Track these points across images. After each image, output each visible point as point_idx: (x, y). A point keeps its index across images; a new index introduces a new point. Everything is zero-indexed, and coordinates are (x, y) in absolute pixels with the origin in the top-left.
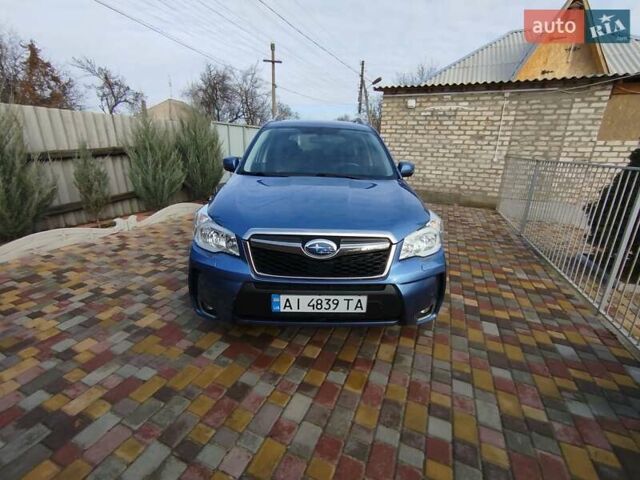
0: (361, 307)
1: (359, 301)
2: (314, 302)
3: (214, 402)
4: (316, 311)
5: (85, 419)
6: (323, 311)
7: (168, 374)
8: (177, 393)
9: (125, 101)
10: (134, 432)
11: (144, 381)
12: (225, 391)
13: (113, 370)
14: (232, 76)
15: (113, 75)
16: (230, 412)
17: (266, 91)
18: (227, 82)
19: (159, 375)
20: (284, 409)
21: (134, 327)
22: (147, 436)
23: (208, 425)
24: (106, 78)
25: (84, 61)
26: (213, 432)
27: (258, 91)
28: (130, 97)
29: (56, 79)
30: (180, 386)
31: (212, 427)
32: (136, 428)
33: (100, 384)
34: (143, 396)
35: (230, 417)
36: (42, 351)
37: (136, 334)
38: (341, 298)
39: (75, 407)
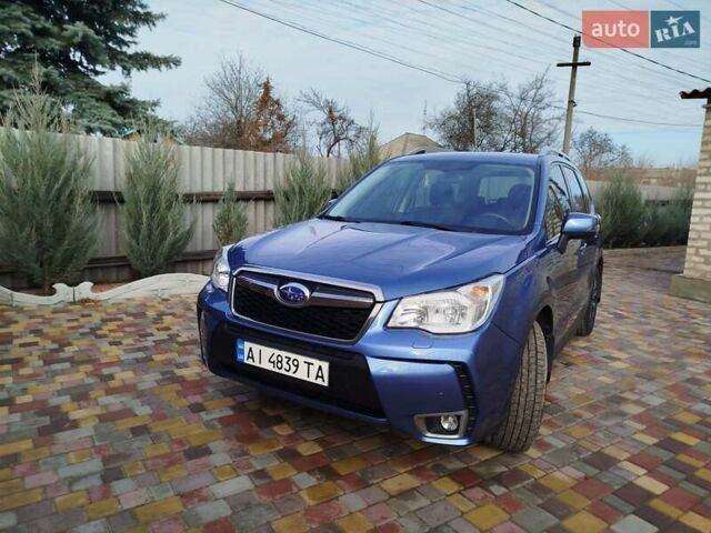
0: (322, 377)
1: (320, 368)
2: (274, 359)
3: (168, 451)
4: (276, 370)
5: (75, 425)
6: (283, 372)
7: (158, 417)
8: (149, 433)
9: (346, 138)
10: (94, 446)
11: (136, 415)
12: (187, 447)
13: (123, 399)
14: (502, 95)
15: (338, 108)
16: (172, 464)
17: (558, 113)
18: (495, 104)
19: (150, 415)
20: (219, 482)
21: (172, 373)
22: (98, 452)
23: (145, 465)
24: (330, 112)
25: (311, 95)
26: (144, 471)
27: (545, 114)
28: (351, 134)
29: (281, 118)
30: (155, 430)
31: (146, 468)
32: (97, 444)
33: (106, 406)
34: (124, 425)
35: (167, 467)
36: (96, 370)
37: (169, 379)
38: (301, 359)
39: (75, 414)
